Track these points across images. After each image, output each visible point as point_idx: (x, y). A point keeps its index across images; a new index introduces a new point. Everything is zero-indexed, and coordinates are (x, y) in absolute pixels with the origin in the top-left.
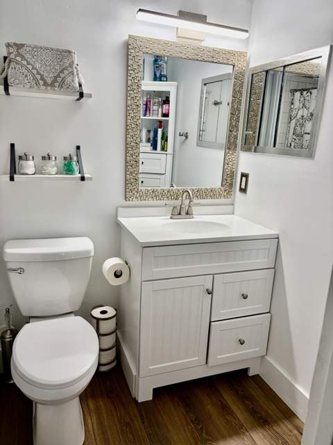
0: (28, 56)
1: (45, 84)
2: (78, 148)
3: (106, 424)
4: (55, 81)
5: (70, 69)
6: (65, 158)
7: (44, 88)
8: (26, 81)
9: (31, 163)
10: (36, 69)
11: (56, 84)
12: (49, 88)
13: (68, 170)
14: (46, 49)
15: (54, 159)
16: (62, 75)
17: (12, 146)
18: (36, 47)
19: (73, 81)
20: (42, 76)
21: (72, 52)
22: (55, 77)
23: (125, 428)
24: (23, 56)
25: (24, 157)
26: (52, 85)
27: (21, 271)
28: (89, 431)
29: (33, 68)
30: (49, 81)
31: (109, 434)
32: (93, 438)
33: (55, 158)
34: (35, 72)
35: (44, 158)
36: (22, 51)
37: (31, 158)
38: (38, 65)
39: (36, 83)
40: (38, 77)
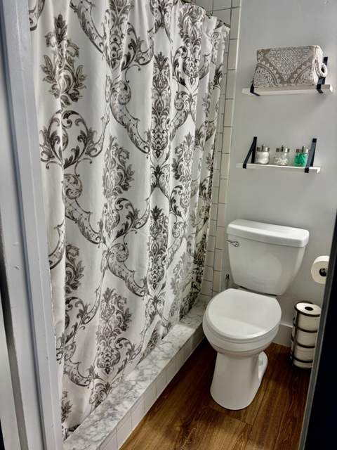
0: (272, 59)
1: (282, 81)
2: (314, 141)
3: (275, 406)
4: (292, 77)
5: (308, 64)
6: (298, 151)
7: (280, 85)
8: (266, 82)
9: (266, 154)
10: (276, 69)
11: (292, 80)
12: (286, 85)
13: (298, 162)
14: (289, 49)
15: (286, 151)
16: (299, 71)
17: (255, 139)
18: (280, 49)
19: (309, 75)
20: (280, 74)
21: (313, 47)
22: (292, 74)
23: (289, 420)
24: (268, 60)
25: (261, 149)
26: (288, 81)
27: (236, 244)
28: (257, 402)
29: (275, 69)
30: (286, 78)
31: (272, 415)
32: (257, 409)
33: (288, 150)
34: (275, 72)
35: (278, 150)
36: (268, 56)
37: (267, 149)
38: (279, 65)
39: (274, 82)
40: (277, 76)
